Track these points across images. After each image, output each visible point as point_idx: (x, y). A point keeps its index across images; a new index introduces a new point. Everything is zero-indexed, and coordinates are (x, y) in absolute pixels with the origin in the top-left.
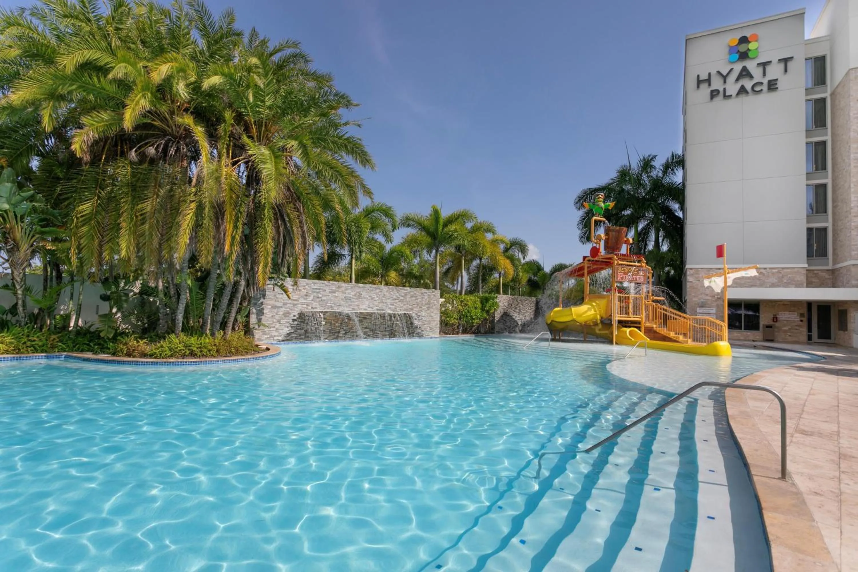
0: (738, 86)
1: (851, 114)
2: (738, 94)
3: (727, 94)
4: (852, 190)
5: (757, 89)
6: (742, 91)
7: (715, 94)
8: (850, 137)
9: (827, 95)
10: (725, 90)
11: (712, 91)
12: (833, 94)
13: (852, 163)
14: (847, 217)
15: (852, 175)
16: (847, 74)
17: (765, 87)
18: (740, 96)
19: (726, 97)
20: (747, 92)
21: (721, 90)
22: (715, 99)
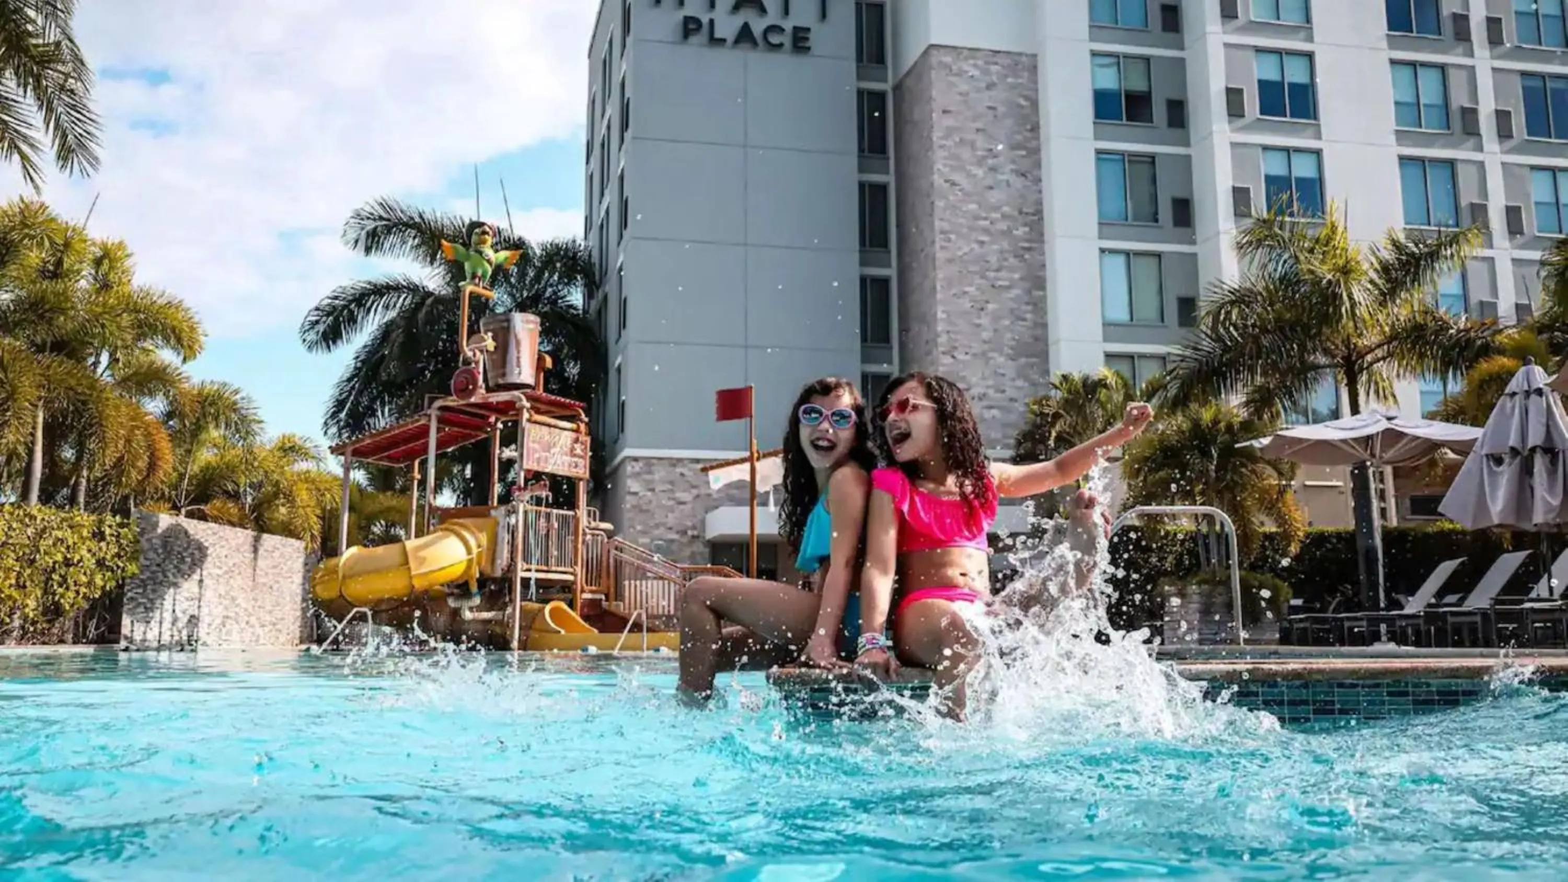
0: (738, 21)
1: (935, 139)
2: (737, 41)
3: (718, 35)
4: (939, 296)
5: (774, 39)
6: (745, 35)
7: (692, 26)
8: (932, 184)
9: (886, 87)
10: (712, 22)
11: (687, 20)
12: (897, 88)
13: (937, 239)
14: (929, 353)
15: (937, 263)
16: (926, 53)
17: (786, 39)
18: (741, 45)
19: (715, 41)
20: (754, 43)
21: (705, 20)
22: (693, 39)
